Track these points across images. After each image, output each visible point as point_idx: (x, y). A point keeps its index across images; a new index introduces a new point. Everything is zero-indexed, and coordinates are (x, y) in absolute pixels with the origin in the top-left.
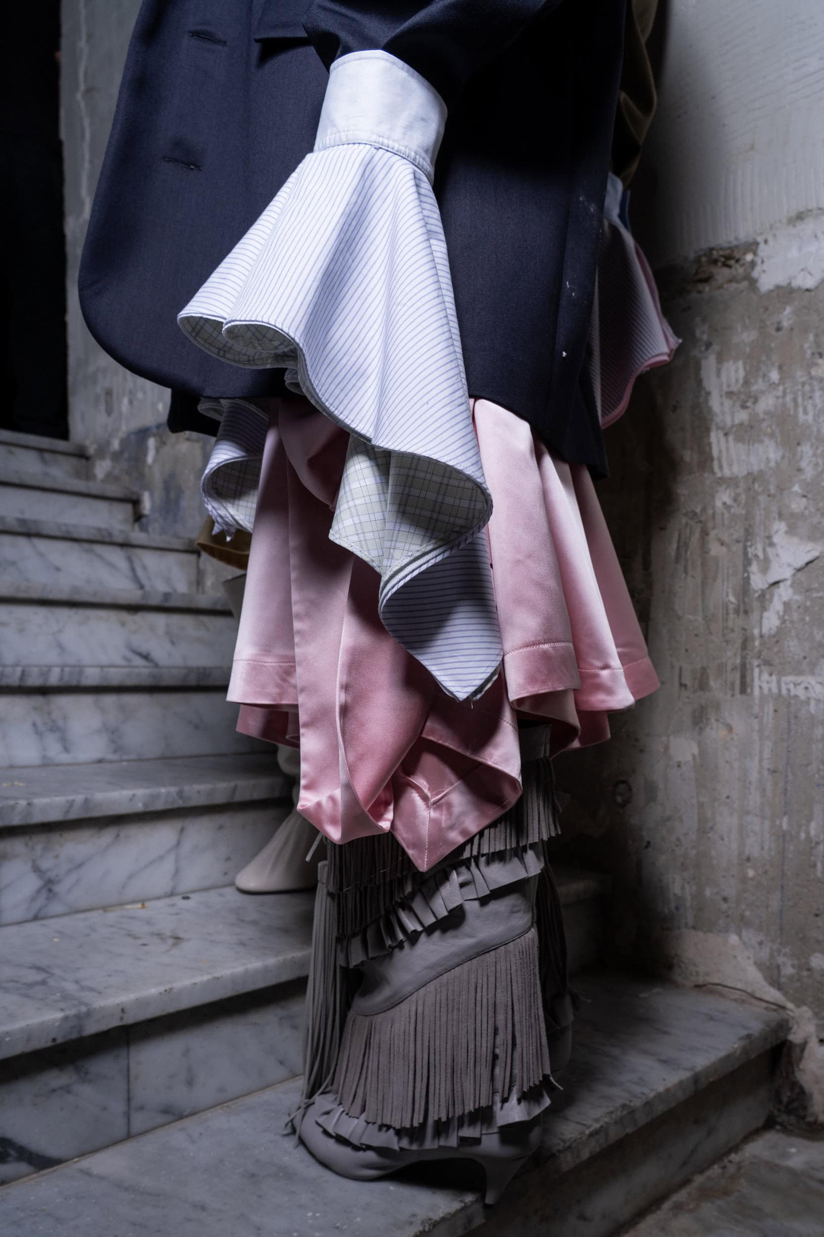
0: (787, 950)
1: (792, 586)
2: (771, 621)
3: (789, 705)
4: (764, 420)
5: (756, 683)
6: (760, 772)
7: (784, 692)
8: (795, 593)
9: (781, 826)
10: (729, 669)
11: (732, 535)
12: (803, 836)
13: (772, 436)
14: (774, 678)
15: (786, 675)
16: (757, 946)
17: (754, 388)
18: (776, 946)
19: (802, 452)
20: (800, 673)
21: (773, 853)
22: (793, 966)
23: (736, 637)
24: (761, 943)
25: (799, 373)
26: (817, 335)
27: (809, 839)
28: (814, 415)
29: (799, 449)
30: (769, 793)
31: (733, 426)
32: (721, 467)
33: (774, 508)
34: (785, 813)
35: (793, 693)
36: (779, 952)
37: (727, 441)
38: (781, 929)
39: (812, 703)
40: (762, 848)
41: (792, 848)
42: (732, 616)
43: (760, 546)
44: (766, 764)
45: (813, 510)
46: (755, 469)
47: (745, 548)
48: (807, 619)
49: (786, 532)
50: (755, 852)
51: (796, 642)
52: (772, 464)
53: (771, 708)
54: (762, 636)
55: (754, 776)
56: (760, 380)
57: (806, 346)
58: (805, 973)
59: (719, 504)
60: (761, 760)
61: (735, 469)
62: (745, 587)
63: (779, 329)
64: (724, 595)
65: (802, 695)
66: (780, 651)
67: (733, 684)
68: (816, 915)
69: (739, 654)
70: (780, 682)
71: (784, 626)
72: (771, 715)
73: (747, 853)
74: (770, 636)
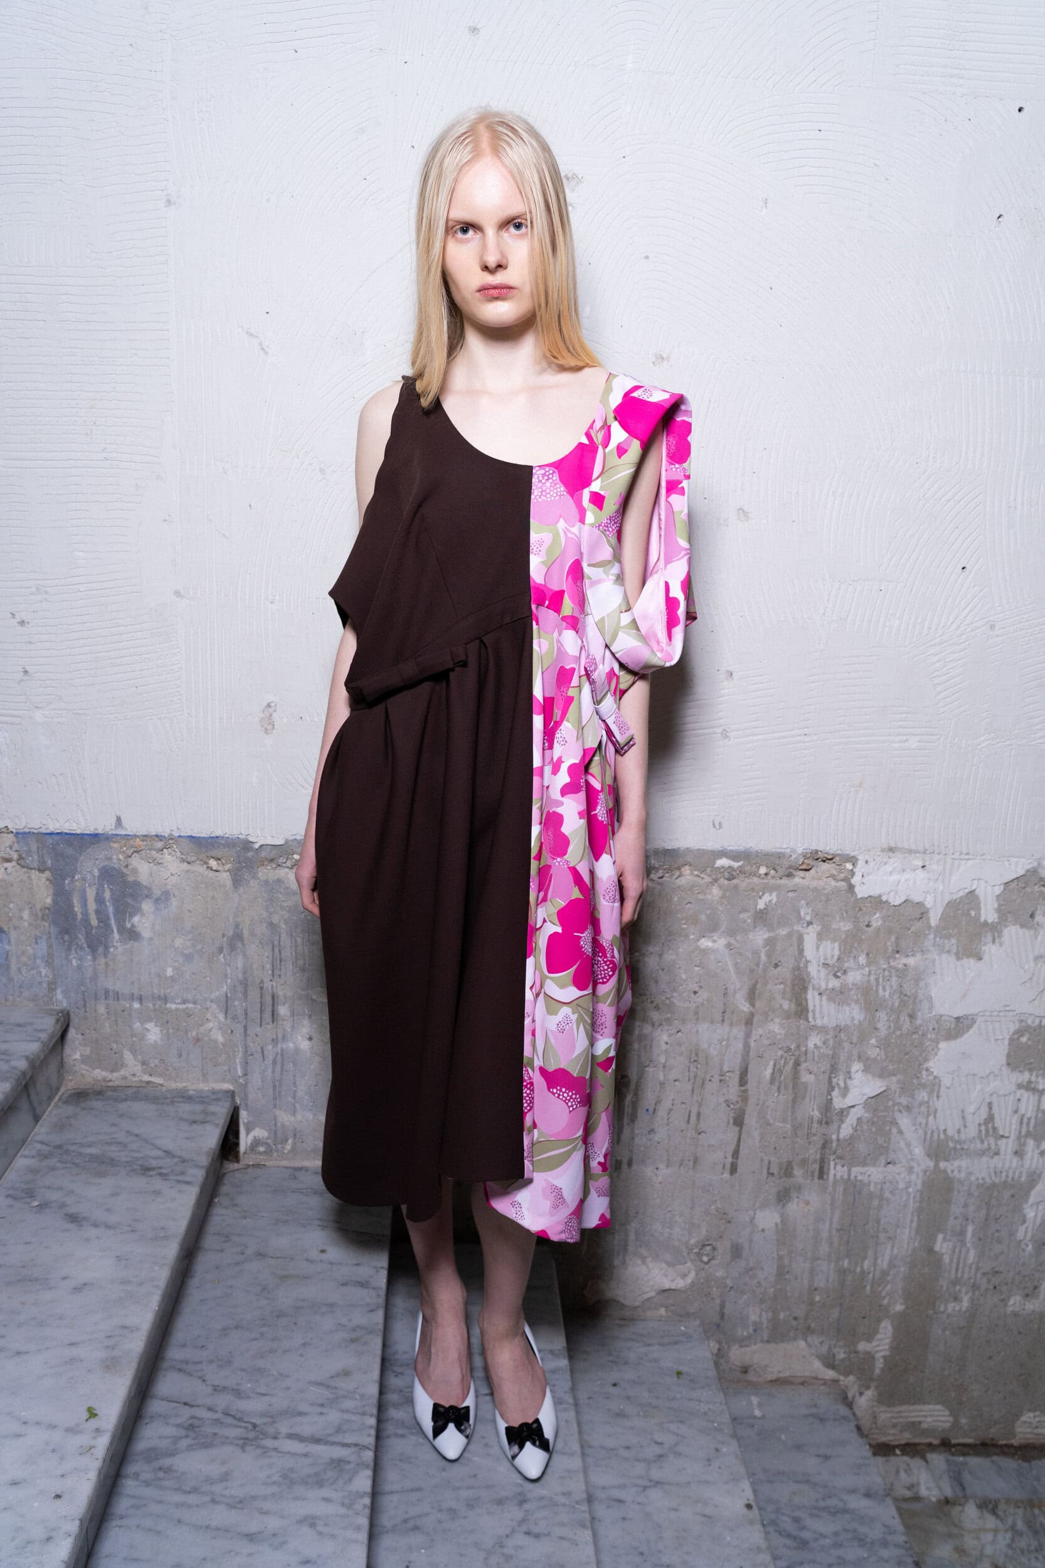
0: (841, 1343)
1: (864, 1107)
2: (846, 1130)
3: (855, 1186)
4: (852, 989)
5: (832, 1172)
6: (830, 1232)
7: (852, 1177)
8: (866, 1112)
9: (843, 1265)
10: (810, 1162)
11: (820, 1068)
12: (858, 1270)
13: (857, 1002)
14: (845, 1168)
15: (854, 1166)
16: (819, 1345)
17: (846, 965)
18: (833, 1342)
19: (879, 1017)
20: (864, 1165)
21: (835, 1283)
22: (845, 1353)
23: (818, 1140)
24: (821, 1343)
25: (882, 962)
26: (897, 938)
27: (863, 1272)
28: (890, 993)
29: (878, 1014)
30: (835, 1245)
31: (827, 989)
32: (814, 1018)
33: (855, 1053)
34: (846, 1257)
35: (859, 1179)
36: (835, 1346)
37: (821, 1000)
38: (838, 1331)
39: (872, 1185)
40: (828, 1281)
41: (849, 1278)
42: (815, 1125)
43: (841, 1077)
44: (835, 1226)
45: (884, 1057)
46: (843, 1023)
47: (830, 1078)
48: (874, 1129)
49: (863, 1071)
50: (822, 1285)
51: (863, 1144)
52: (856, 1022)
53: (842, 1189)
54: (838, 1140)
55: (825, 1235)
56: (852, 961)
57: (889, 944)
58: (853, 1355)
59: (811, 1045)
60: (831, 1223)
61: (826, 1021)
62: (828, 1105)
63: (868, 926)
64: (811, 1110)
65: (866, 1180)
66: (850, 1150)
67: (813, 1172)
68: (864, 1318)
69: (819, 1152)
70: (849, 1171)
71: (855, 1133)
72: (841, 1192)
73: (816, 1285)
74: (844, 1140)
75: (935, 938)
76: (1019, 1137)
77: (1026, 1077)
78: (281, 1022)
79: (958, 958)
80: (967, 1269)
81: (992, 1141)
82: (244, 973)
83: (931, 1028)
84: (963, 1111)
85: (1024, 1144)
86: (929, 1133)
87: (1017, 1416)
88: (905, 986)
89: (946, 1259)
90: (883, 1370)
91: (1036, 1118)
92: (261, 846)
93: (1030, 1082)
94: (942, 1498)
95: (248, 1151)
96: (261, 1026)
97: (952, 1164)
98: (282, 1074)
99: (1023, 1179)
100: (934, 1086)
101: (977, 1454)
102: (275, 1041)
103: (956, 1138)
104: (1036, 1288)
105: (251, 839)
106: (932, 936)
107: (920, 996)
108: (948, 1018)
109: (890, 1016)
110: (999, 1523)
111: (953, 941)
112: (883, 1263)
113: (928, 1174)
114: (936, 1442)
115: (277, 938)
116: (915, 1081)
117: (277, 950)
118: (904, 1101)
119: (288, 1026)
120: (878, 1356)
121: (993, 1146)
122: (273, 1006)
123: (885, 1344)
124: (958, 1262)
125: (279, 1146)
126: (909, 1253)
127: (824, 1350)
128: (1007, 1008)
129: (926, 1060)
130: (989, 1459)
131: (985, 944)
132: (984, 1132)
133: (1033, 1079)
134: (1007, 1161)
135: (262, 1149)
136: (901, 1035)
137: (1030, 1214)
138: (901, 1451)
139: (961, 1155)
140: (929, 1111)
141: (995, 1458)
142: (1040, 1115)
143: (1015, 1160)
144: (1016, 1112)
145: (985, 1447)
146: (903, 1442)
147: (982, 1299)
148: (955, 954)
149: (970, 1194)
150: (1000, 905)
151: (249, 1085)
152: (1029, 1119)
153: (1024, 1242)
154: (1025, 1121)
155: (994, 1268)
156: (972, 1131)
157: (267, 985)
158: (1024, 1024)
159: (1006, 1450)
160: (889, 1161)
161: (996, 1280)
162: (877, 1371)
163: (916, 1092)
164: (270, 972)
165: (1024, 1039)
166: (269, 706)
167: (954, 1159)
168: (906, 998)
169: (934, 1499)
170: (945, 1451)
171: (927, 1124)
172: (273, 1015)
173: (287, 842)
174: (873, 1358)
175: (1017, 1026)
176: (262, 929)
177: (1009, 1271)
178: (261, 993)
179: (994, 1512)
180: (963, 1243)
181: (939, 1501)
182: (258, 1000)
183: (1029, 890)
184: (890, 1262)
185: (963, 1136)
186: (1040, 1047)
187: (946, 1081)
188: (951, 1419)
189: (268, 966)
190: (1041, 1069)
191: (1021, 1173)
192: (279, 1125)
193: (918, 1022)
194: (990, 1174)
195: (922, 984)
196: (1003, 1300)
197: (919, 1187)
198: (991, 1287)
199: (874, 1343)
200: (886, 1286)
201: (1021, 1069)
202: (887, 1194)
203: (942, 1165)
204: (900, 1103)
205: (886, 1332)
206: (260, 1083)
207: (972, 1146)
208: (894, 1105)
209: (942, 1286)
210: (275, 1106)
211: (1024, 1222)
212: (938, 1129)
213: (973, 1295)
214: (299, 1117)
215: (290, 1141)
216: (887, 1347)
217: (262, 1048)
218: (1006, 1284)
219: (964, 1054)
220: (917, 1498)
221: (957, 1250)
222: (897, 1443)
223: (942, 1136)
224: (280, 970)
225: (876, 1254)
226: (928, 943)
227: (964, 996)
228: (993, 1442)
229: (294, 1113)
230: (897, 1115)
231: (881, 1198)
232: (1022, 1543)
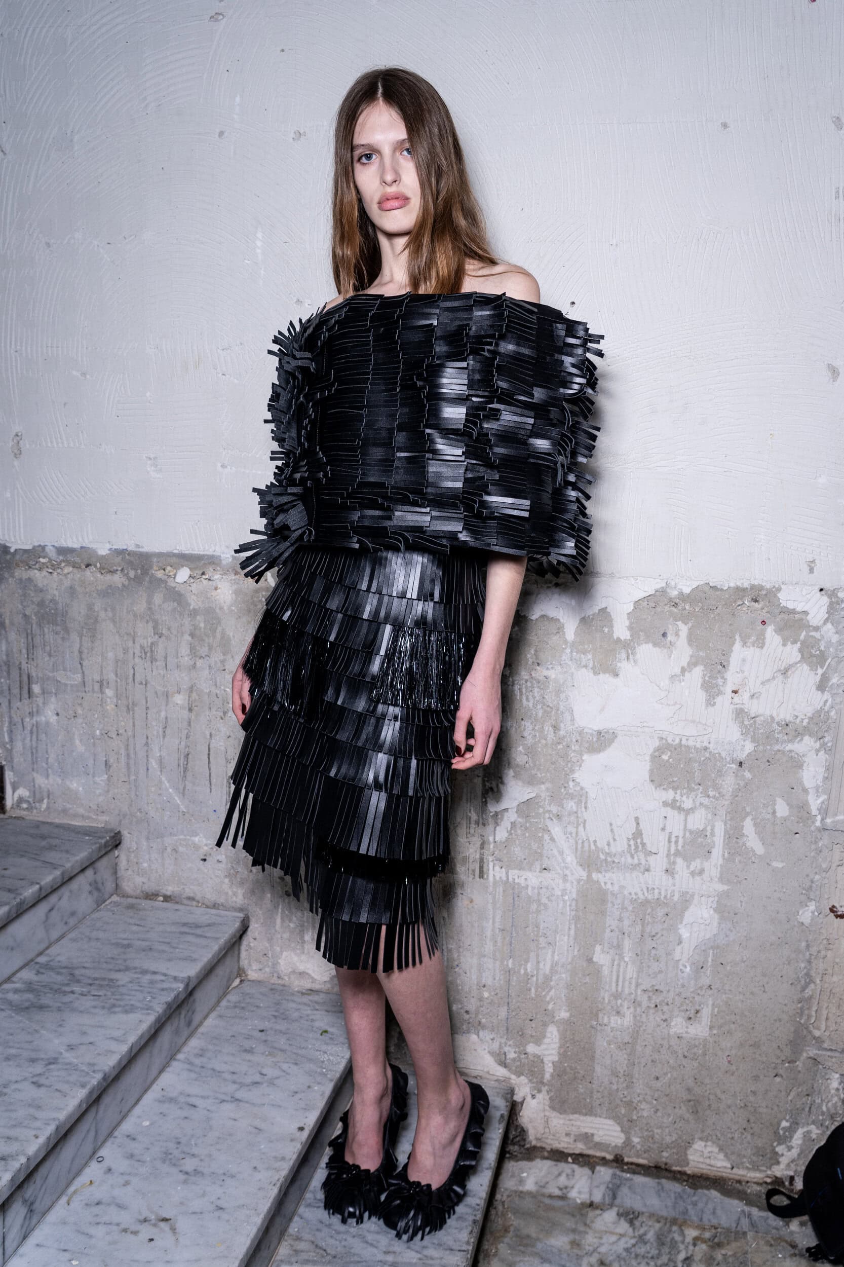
0: (511, 1042)
1: (516, 812)
2: (501, 833)
3: (513, 889)
5: (491, 872)
6: (493, 930)
7: (510, 879)
8: (518, 817)
9: (507, 965)
10: (471, 861)
12: (522, 971)
14: (503, 869)
15: (511, 869)
16: (490, 1041)
18: (503, 1040)
19: (525, 726)
20: (521, 868)
21: (502, 982)
22: (515, 1052)
23: (476, 841)
24: (493, 1039)
25: (523, 673)
26: (536, 651)
27: (526, 974)
28: (533, 703)
29: (523, 723)
30: (499, 944)
33: (505, 759)
34: (511, 957)
35: (516, 881)
36: (506, 1044)
38: (507, 1029)
39: (530, 889)
40: (495, 979)
41: (515, 978)
42: (472, 826)
43: (494, 782)
44: (497, 925)
45: (532, 765)
47: (483, 782)
48: (527, 835)
49: (514, 777)
50: (489, 982)
51: (519, 848)
53: (501, 890)
54: (495, 842)
55: (489, 933)
58: (523, 1056)
60: (494, 923)
62: (483, 808)
64: (467, 812)
65: (523, 883)
66: (507, 853)
67: (474, 871)
68: (531, 1020)
69: (478, 851)
70: (507, 873)
71: (510, 837)
72: (501, 894)
73: (483, 982)
74: (501, 842)
75: (572, 652)
76: (668, 855)
77: (670, 795)
78: (35, 699)
79: (595, 673)
80: (627, 983)
81: (641, 855)
82: (7, 655)
83: (574, 740)
84: (611, 825)
85: (674, 863)
86: (580, 842)
87: (689, 1144)
88: (546, 697)
89: (606, 971)
90: (552, 1075)
91: (684, 837)
92: (16, 550)
93: (674, 801)
94: (588, 1202)
95: (15, 806)
96: (21, 700)
97: (605, 877)
98: (37, 743)
99: (676, 898)
100: (581, 797)
101: (645, 1175)
102: (31, 714)
103: (607, 851)
104: (697, 1012)
105: (8, 545)
106: (568, 651)
107: (562, 708)
108: (590, 731)
109: (535, 726)
110: (631, 1230)
111: (590, 656)
112: (546, 968)
113: (582, 883)
114: (610, 1157)
115: (30, 627)
116: (563, 790)
117: (30, 638)
118: (554, 809)
119: (40, 701)
120: (545, 1060)
121: (643, 862)
122: (29, 684)
123: (553, 1049)
124: (618, 977)
125: (37, 805)
126: (570, 960)
127: (495, 1046)
128: (645, 724)
129: (572, 771)
130: (657, 1180)
131: (620, 661)
132: (633, 848)
133: (678, 798)
134: (657, 878)
135: (25, 806)
136: (546, 745)
137: (684, 933)
138: (573, 1160)
139: (612, 868)
140: (578, 821)
141: (664, 1181)
142: (688, 834)
143: (664, 876)
144: (663, 829)
145: (658, 1170)
146: (577, 1152)
147: (644, 1015)
148: (592, 669)
149: (624, 908)
150: (631, 623)
151: (14, 750)
152: (677, 837)
153: (681, 962)
154: (673, 839)
155: (653, 986)
156: (620, 846)
157: (24, 666)
158: (664, 741)
159: (679, 1176)
160: (543, 867)
161: (657, 999)
162: (547, 1076)
163: (565, 801)
164: (26, 656)
165: (665, 757)
166: (17, 435)
167: (606, 871)
168: (549, 709)
169: (579, 1201)
170: (617, 1167)
171: (577, 833)
172: (29, 692)
173: (34, 547)
174: (542, 1061)
175: (657, 743)
176: (18, 619)
177: (668, 991)
178: (20, 673)
179: (631, 1223)
180: (621, 957)
181: (582, 1204)
182: (18, 679)
183: (659, 609)
184: (552, 966)
185: (613, 850)
186: (682, 766)
187: (592, 794)
188: (623, 1136)
189: (24, 651)
190: (685, 788)
191: (674, 891)
192: (37, 786)
193: (562, 733)
194: (642, 890)
195: (563, 696)
196: (665, 1020)
197: (574, 896)
198: (653, 1006)
199: (543, 1047)
200: (549, 991)
201: (665, 786)
202: (544, 900)
203: (595, 876)
204: (549, 811)
205: (553, 1034)
206: (21, 749)
207: (623, 859)
208: (544, 813)
209: (604, 999)
210: (33, 770)
211: (680, 943)
212: (588, 839)
213: (635, 1011)
214: (51, 780)
215: (45, 801)
216: (554, 1052)
217: (22, 720)
218: (667, 1004)
219: (606, 766)
220: (563, 1198)
221: (616, 963)
222: (571, 1152)
223: (593, 847)
224: (33, 654)
225: (537, 958)
226: (565, 658)
227: (602, 710)
228: (667, 1167)
229: (47, 777)
230: (549, 823)
231: (539, 901)
232: (642, 1250)
